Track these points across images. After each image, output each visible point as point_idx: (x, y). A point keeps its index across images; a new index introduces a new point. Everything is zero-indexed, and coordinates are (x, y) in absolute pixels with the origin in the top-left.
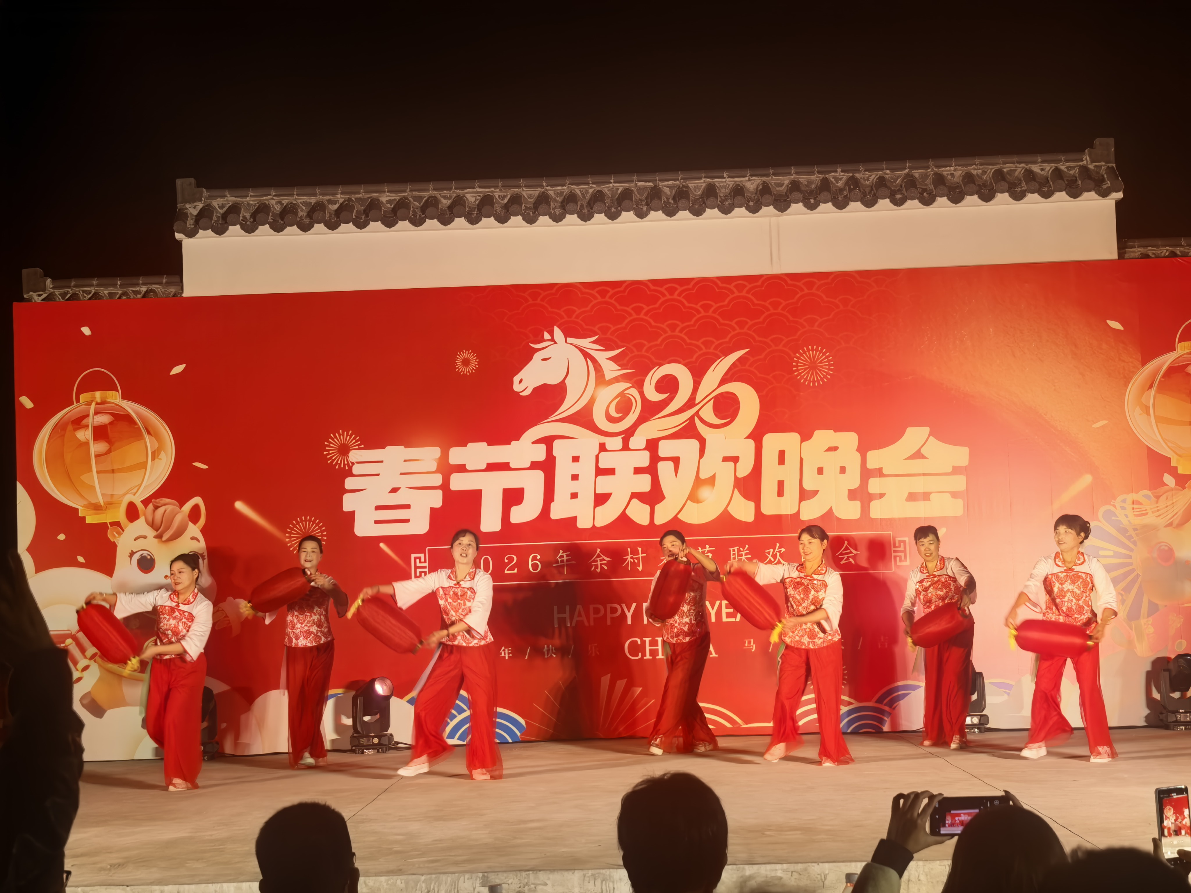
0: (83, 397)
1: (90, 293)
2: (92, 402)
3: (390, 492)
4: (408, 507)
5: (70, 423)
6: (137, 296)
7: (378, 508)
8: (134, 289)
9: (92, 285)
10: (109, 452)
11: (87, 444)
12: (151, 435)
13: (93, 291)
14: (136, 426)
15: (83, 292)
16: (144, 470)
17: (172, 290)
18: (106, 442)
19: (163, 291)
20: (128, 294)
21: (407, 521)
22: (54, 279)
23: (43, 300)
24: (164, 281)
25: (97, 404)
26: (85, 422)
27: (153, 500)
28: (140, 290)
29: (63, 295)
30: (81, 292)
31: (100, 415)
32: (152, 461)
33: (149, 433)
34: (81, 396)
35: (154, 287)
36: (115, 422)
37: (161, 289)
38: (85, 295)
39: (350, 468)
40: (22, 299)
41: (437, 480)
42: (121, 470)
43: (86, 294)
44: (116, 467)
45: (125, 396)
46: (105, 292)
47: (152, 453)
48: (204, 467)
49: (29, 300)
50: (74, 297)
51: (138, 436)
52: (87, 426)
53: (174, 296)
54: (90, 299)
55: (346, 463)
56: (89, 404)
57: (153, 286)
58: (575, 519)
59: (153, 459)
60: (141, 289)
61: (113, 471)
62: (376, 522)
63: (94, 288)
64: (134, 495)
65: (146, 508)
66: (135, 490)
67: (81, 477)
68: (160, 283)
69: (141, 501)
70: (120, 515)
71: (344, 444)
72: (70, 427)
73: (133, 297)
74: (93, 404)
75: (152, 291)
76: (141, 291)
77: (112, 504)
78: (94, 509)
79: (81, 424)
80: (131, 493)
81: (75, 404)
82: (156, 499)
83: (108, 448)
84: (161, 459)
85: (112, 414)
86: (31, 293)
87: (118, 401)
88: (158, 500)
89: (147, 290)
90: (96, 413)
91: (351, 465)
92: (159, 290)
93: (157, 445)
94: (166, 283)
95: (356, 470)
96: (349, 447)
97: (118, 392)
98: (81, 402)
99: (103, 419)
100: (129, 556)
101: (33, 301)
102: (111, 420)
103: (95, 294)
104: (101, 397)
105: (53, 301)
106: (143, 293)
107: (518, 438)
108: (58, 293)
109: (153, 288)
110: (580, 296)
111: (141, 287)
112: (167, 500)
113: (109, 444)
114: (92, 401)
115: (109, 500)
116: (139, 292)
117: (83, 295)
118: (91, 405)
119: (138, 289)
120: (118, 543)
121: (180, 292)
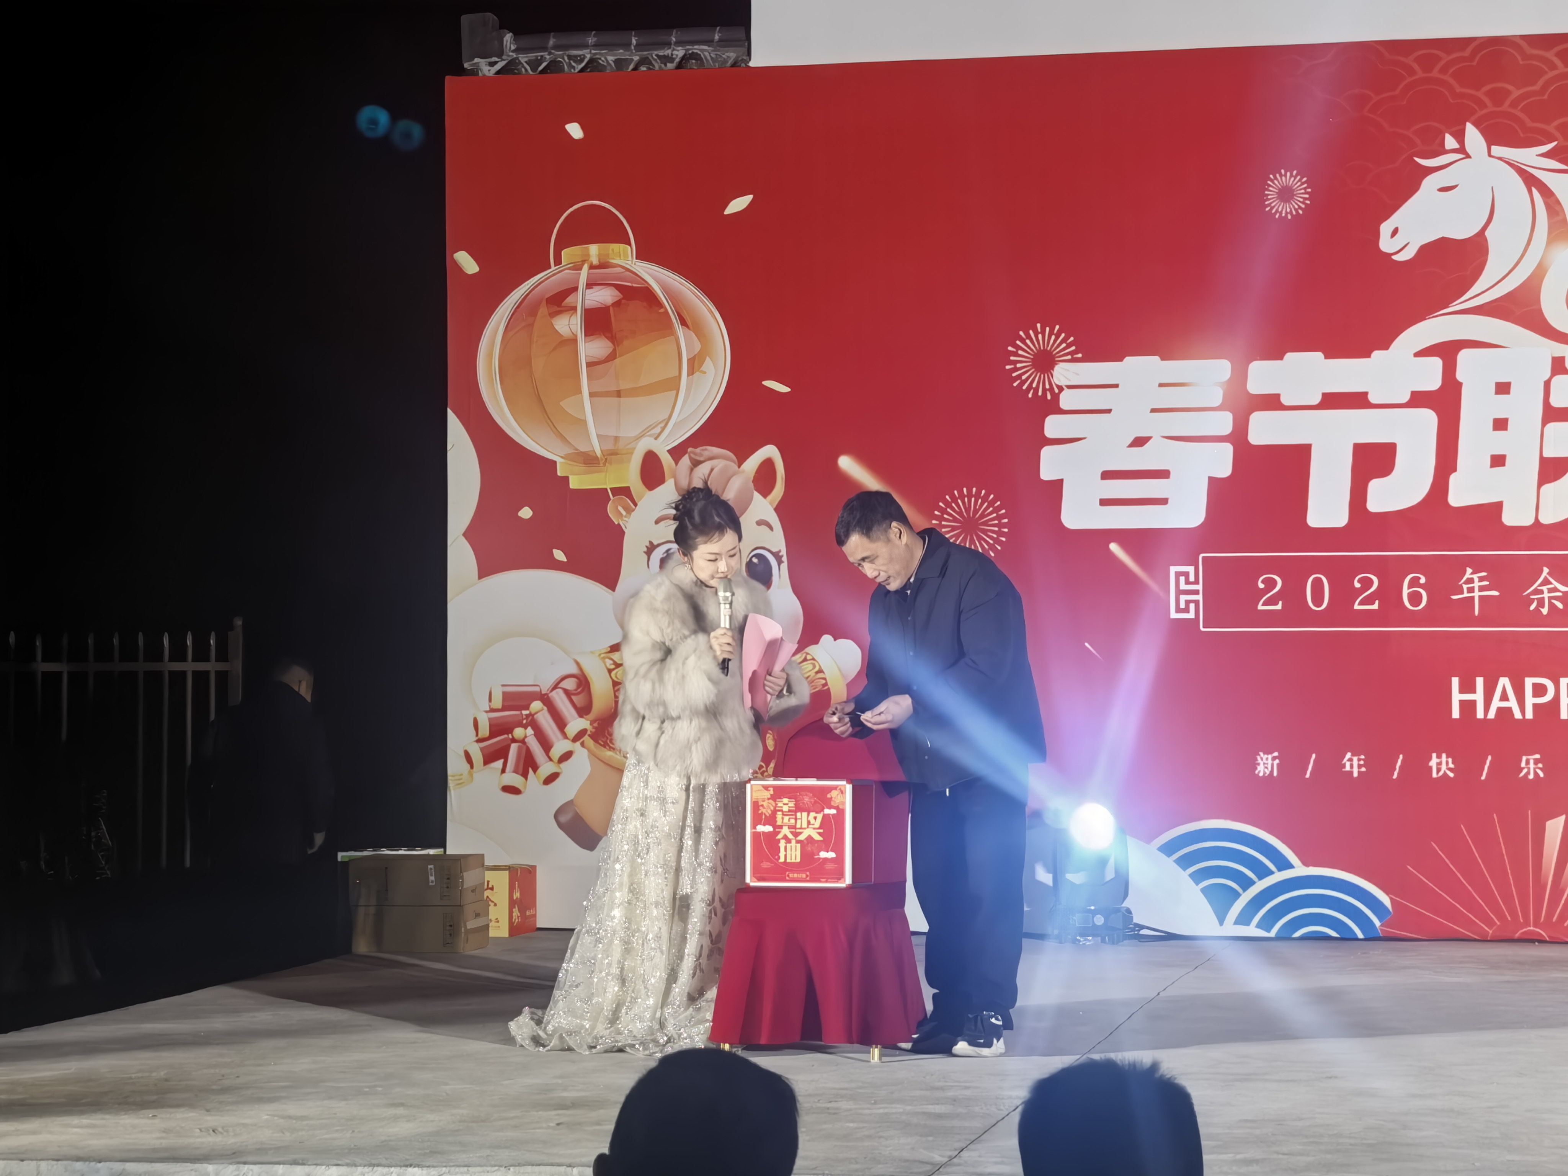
0: (567, 254)
1: (582, 61)
2: (583, 265)
3: (1131, 445)
4: (1164, 474)
5: (544, 302)
6: (666, 65)
7: (1107, 475)
8: (661, 53)
9: (586, 46)
10: (612, 357)
11: (573, 341)
12: (688, 327)
13: (588, 56)
14: (662, 310)
15: (570, 57)
16: (674, 392)
17: (731, 55)
18: (607, 338)
19: (713, 56)
20: (651, 63)
21: (1163, 501)
22: (517, 33)
23: (498, 72)
24: (717, 37)
25: (592, 267)
26: (569, 300)
27: (690, 450)
28: (672, 55)
29: (534, 64)
30: (566, 58)
31: (596, 288)
32: (688, 375)
33: (683, 323)
34: (564, 253)
35: (697, 49)
36: (623, 301)
37: (710, 53)
38: (573, 64)
39: (1056, 398)
40: (460, 71)
41: (1224, 423)
42: (634, 392)
43: (574, 62)
44: (624, 386)
45: (642, 255)
46: (611, 58)
47: (688, 360)
48: (784, 389)
49: (474, 72)
50: (554, 67)
51: (664, 327)
52: (574, 309)
53: (734, 65)
54: (582, 71)
55: (1047, 386)
56: (578, 267)
57: (696, 47)
58: (1498, 507)
59: (691, 372)
60: (675, 52)
61: (618, 394)
62: (1104, 502)
63: (588, 51)
64: (656, 439)
65: (677, 463)
66: (657, 430)
67: (561, 403)
68: (709, 42)
69: (669, 451)
70: (631, 476)
71: (1045, 350)
72: (543, 310)
73: (660, 67)
74: (586, 267)
75: (695, 56)
76: (674, 56)
77: (616, 454)
78: (585, 464)
79: (563, 304)
80: (650, 436)
81: (553, 268)
82: (696, 448)
83: (611, 350)
84: (705, 373)
85: (617, 287)
86: (476, 60)
87: (630, 262)
88: (698, 450)
89: (685, 55)
90: (589, 285)
91: (1056, 391)
92: (707, 54)
93: (698, 346)
94: (720, 40)
95: (1067, 400)
96: (1054, 357)
97: (630, 245)
98: (563, 264)
99: (603, 296)
100: (645, 552)
101: (480, 74)
102: (616, 299)
103: (592, 61)
104: (600, 256)
105: (515, 74)
106: (677, 60)
107: (1385, 346)
108: (526, 59)
109: (695, 51)
110: (1521, 62)
111: (674, 50)
112: (716, 450)
113: (613, 343)
114: (584, 262)
115: (609, 446)
116: (670, 59)
117: (570, 63)
118: (581, 269)
119: (668, 52)
120: (626, 528)
121: (745, 58)
